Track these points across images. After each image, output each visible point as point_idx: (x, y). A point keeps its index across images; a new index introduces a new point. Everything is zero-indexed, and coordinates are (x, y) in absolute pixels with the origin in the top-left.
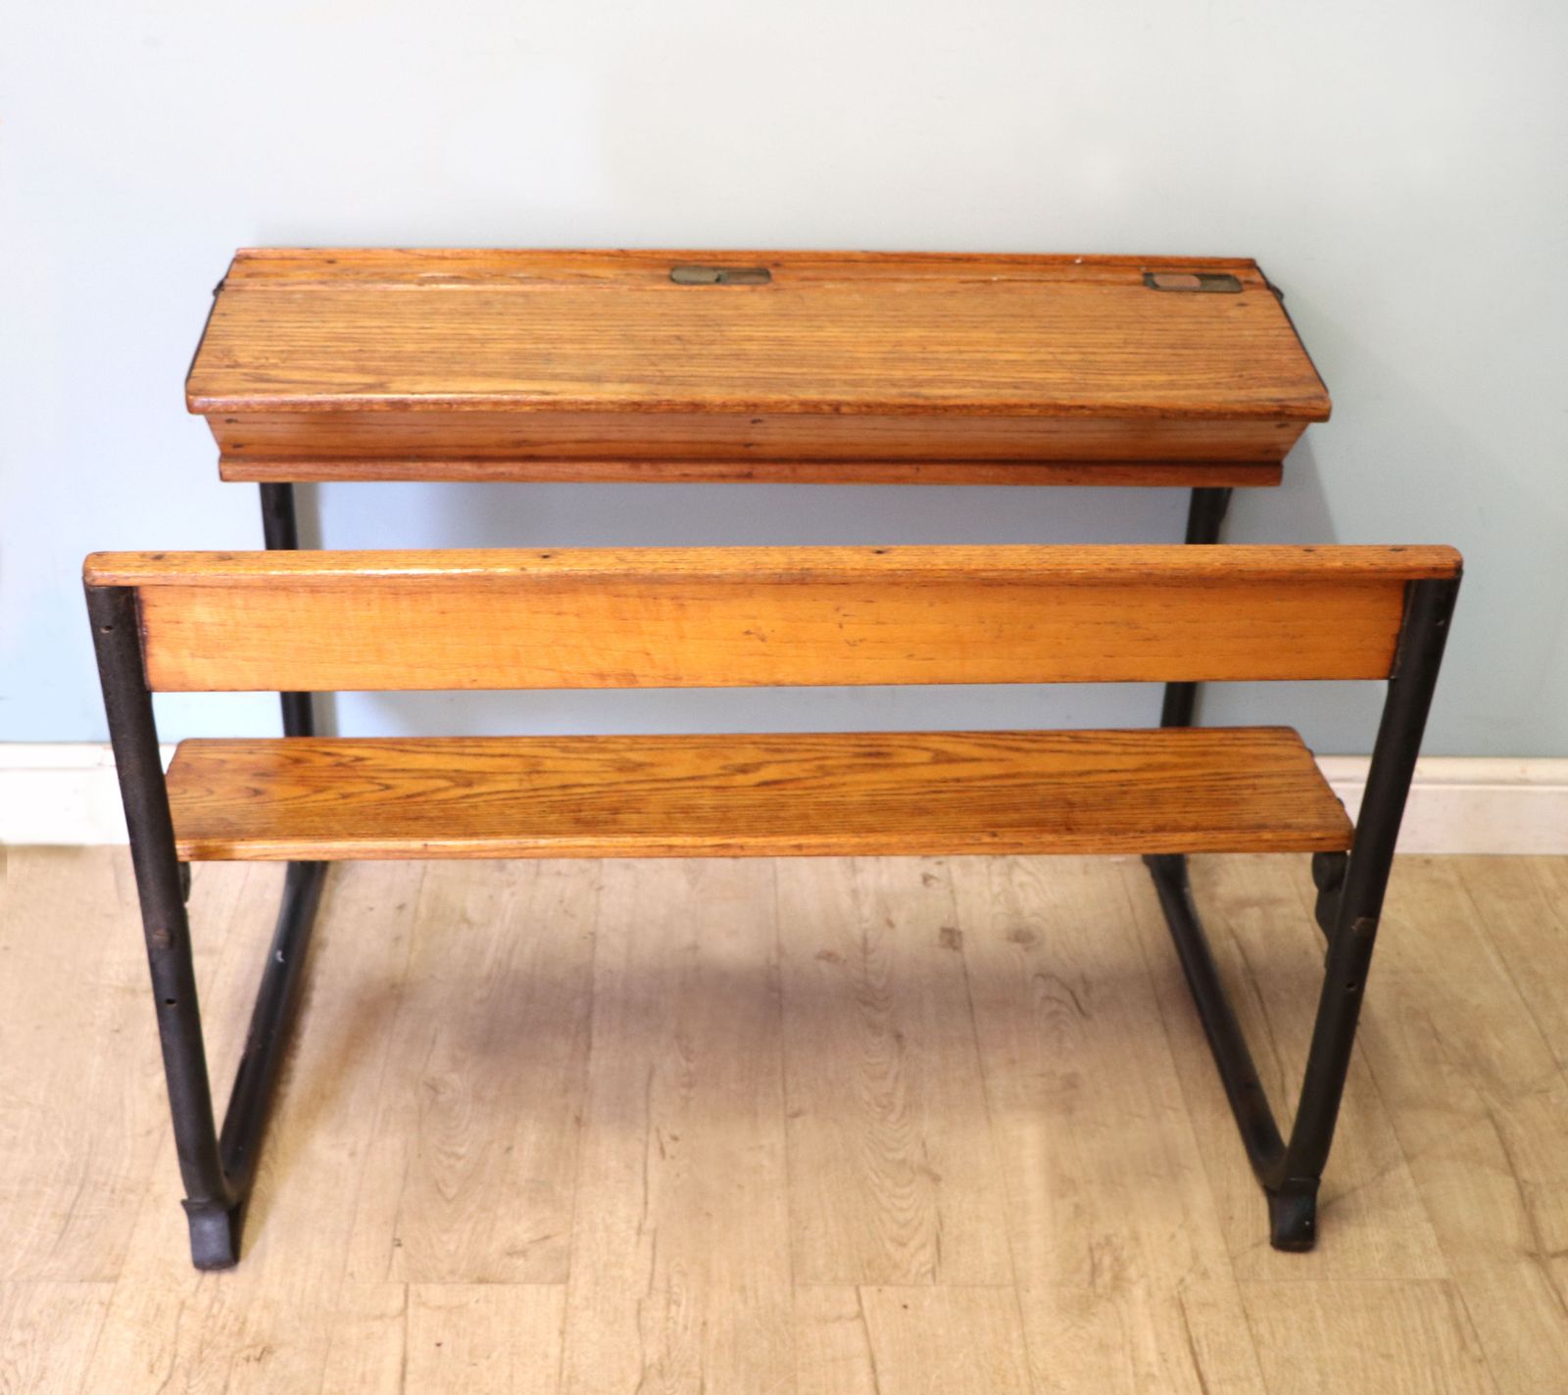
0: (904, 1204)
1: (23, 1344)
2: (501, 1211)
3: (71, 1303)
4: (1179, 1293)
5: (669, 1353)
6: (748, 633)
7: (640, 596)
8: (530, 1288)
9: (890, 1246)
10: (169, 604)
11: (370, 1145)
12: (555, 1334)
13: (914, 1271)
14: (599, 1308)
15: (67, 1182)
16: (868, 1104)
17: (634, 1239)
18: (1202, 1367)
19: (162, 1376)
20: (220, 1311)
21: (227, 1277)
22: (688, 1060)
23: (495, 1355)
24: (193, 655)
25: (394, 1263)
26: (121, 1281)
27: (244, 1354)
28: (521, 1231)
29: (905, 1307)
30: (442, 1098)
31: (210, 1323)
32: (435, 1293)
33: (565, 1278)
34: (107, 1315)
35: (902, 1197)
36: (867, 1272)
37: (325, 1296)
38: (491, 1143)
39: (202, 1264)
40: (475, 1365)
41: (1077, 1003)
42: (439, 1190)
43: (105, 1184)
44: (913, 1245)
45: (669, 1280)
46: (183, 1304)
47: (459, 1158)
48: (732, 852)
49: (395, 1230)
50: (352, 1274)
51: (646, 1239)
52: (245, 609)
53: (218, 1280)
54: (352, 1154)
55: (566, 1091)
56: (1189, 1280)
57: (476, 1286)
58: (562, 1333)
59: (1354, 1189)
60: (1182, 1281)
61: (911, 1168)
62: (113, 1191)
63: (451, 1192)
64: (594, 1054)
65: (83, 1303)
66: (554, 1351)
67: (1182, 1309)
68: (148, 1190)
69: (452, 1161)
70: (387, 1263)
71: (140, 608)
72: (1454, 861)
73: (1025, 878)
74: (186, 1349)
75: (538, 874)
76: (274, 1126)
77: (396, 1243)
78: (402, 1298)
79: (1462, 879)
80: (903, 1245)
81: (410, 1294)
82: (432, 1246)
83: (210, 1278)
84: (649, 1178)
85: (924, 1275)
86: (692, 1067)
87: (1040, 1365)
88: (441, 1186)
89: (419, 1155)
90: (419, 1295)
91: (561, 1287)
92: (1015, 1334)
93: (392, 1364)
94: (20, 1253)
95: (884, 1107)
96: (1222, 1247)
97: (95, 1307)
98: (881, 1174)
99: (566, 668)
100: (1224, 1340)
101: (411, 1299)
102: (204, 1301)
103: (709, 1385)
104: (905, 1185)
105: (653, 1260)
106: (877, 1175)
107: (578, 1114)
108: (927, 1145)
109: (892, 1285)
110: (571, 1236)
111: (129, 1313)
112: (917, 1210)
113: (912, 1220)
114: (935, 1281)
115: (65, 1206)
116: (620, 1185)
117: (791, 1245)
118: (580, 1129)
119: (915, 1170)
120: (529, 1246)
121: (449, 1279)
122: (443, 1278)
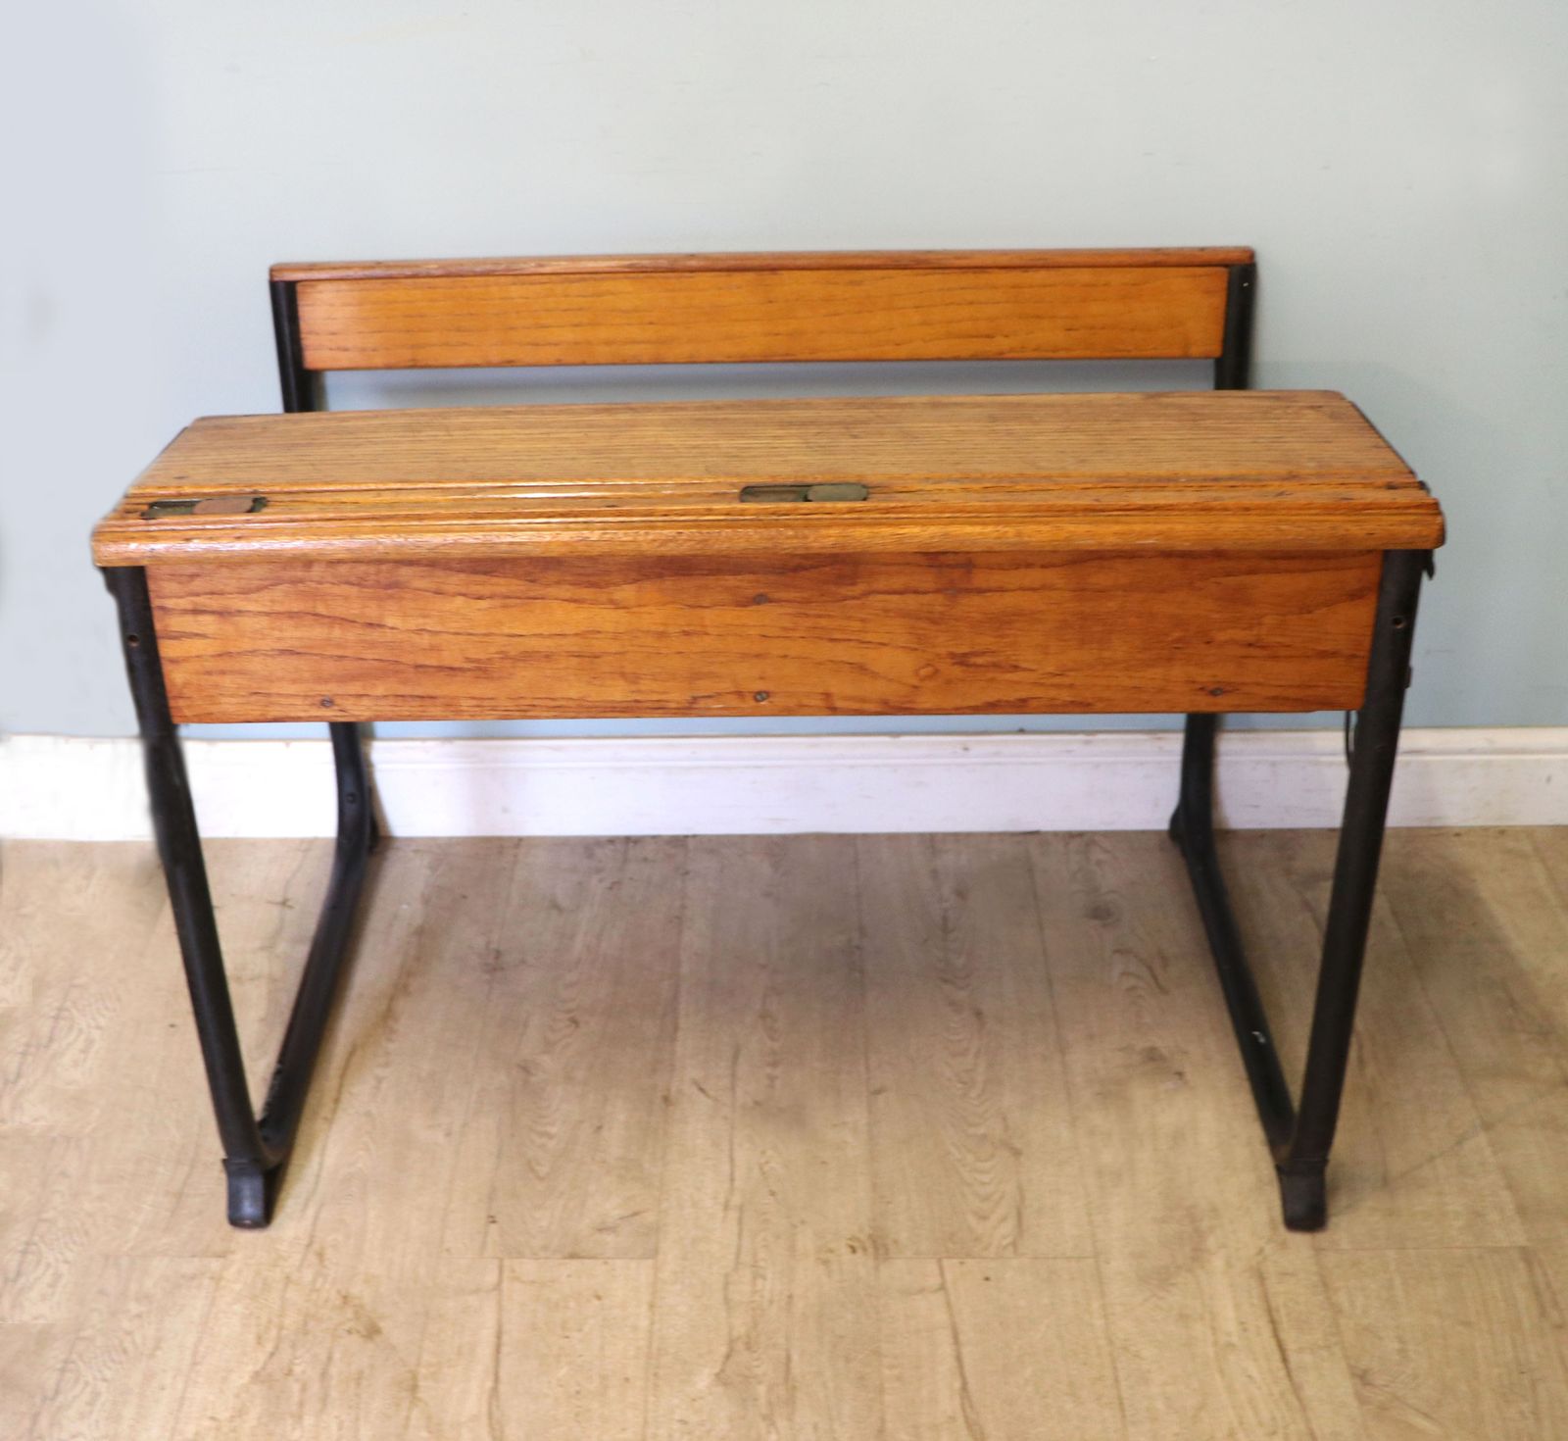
0: (986, 1178)
1: (139, 1316)
2: (592, 1189)
3: (183, 1278)
4: (1258, 1264)
5: (755, 1327)
8: (619, 1262)
9: (972, 1220)
11: (465, 1125)
12: (644, 1308)
13: (995, 1245)
14: (687, 1283)
15: (179, 1163)
16: (949, 1080)
17: (721, 1216)
18: (1283, 1336)
19: (269, 1347)
20: (323, 1287)
22: (772, 1039)
23: (586, 1329)
25: (489, 1240)
27: (347, 1326)
28: (612, 1208)
29: (987, 1279)
30: (533, 1079)
31: (314, 1297)
32: (528, 1268)
33: (653, 1253)
34: (217, 1290)
35: (982, 1172)
36: (951, 1246)
37: (423, 1271)
38: (582, 1122)
40: (567, 1337)
41: (1155, 979)
42: (532, 1170)
43: (214, 1163)
44: (994, 1219)
45: (755, 1256)
46: (288, 1279)
47: (550, 1136)
49: (490, 1208)
50: (448, 1251)
51: (733, 1215)
54: (448, 1134)
55: (653, 1072)
56: (1268, 1249)
57: (567, 1261)
58: (652, 1306)
60: (1261, 1251)
61: (993, 1143)
63: (543, 1170)
64: (680, 1034)
65: (195, 1278)
66: (644, 1323)
67: (1261, 1278)
69: (544, 1140)
70: (482, 1239)
72: (1529, 832)
73: (1102, 856)
74: (291, 1320)
75: (625, 861)
77: (491, 1219)
78: (496, 1273)
79: (1536, 849)
80: (984, 1218)
81: (504, 1269)
82: (524, 1223)
84: (735, 1156)
85: (1005, 1247)
86: (776, 1046)
87: (1122, 1337)
88: (533, 1163)
89: (512, 1136)
90: (513, 1271)
91: (650, 1262)
92: (1095, 1305)
93: (487, 1335)
94: (135, 1230)
95: (964, 1083)
97: (206, 1282)
98: (963, 1150)
100: (1303, 1309)
101: (506, 1274)
102: (308, 1275)
103: (795, 1357)
104: (986, 1161)
105: (740, 1235)
106: (958, 1150)
107: (666, 1094)
108: (1008, 1121)
109: (973, 1258)
110: (659, 1213)
111: (237, 1288)
112: (999, 1184)
113: (993, 1194)
114: (1016, 1254)
115: (177, 1186)
116: (707, 1163)
117: (874, 1219)
118: (667, 1109)
119: (997, 1145)
120: (619, 1223)
121: (541, 1255)
122: (536, 1255)
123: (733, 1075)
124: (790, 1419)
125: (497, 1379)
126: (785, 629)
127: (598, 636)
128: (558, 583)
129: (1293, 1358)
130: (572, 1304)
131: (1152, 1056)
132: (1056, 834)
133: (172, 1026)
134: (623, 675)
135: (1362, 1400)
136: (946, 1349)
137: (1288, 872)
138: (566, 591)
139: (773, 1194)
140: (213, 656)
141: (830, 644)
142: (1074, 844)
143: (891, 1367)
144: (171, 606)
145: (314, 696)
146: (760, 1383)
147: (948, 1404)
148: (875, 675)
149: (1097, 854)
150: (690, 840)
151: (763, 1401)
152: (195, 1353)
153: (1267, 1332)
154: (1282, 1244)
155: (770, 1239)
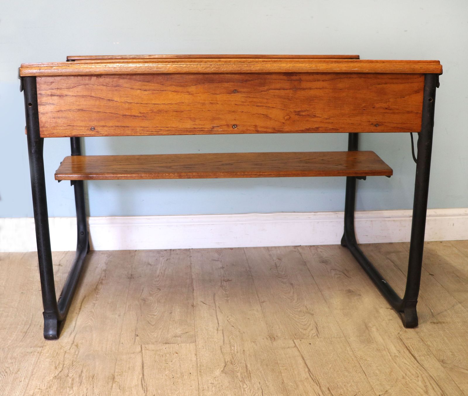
0: (303, 321)
1: (12, 363)
2: (171, 327)
3: (27, 353)
4: (399, 336)
5: (233, 358)
8: (183, 345)
9: (300, 330)
11: (125, 313)
12: (194, 355)
13: (311, 335)
14: (207, 348)
15: (25, 325)
17: (216, 332)
18: (412, 353)
19: (60, 370)
20: (78, 354)
22: (225, 291)
23: (174, 361)
25: (136, 340)
26: (44, 348)
28: (179, 331)
29: (310, 344)
30: (146, 302)
31: (75, 356)
32: (151, 347)
33: (195, 342)
34: (40, 355)
35: (302, 319)
36: (295, 336)
37: (114, 349)
38: (165, 312)
40: (167, 363)
41: (346, 275)
43: (38, 324)
44: (309, 330)
45: (230, 341)
46: (66, 352)
47: (155, 315)
49: (136, 333)
50: (122, 343)
51: (220, 332)
54: (119, 316)
55: (187, 300)
56: (401, 333)
57: (165, 344)
58: (196, 355)
60: (399, 333)
61: (304, 312)
62: (40, 326)
63: (153, 323)
64: (194, 291)
65: (32, 353)
66: (194, 359)
67: (401, 340)
69: (152, 316)
70: (134, 340)
73: (322, 250)
74: (67, 362)
75: (171, 254)
77: (136, 335)
78: (140, 348)
79: (452, 245)
80: (305, 330)
81: (142, 347)
82: (148, 336)
84: (218, 318)
85: (314, 336)
86: (227, 293)
87: (359, 356)
88: (149, 322)
89: (141, 315)
90: (146, 348)
91: (194, 344)
92: (348, 349)
93: (139, 364)
94: (10, 341)
95: (291, 299)
97: (36, 354)
98: (294, 314)
100: (417, 346)
101: (143, 349)
102: (73, 351)
103: (249, 366)
104: (302, 317)
105: (224, 337)
106: (293, 314)
107: (192, 304)
108: (307, 307)
109: (304, 339)
110: (195, 332)
111: (47, 355)
112: (308, 321)
113: (307, 324)
114: (318, 338)
115: (25, 330)
116: (209, 320)
117: (269, 331)
118: (193, 308)
119: (305, 313)
120: (181, 335)
121: (155, 343)
122: (153, 343)
123: (214, 300)
124: (250, 381)
125: (143, 375)
126: (242, 102)
127: (183, 104)
128: (171, 85)
129: (418, 358)
130: (168, 355)
131: (349, 291)
132: (306, 246)
133: (22, 293)
134: (190, 118)
135: (445, 367)
136: (300, 361)
137: (380, 252)
138: (173, 88)
139: (233, 326)
140: (56, 112)
141: (257, 108)
142: (312, 248)
143: (283, 366)
144: (44, 93)
145: (88, 127)
146: (238, 372)
147: (304, 375)
148: (271, 119)
151: (239, 376)
152: (32, 372)
153: (407, 352)
154: (405, 331)
155: (234, 337)
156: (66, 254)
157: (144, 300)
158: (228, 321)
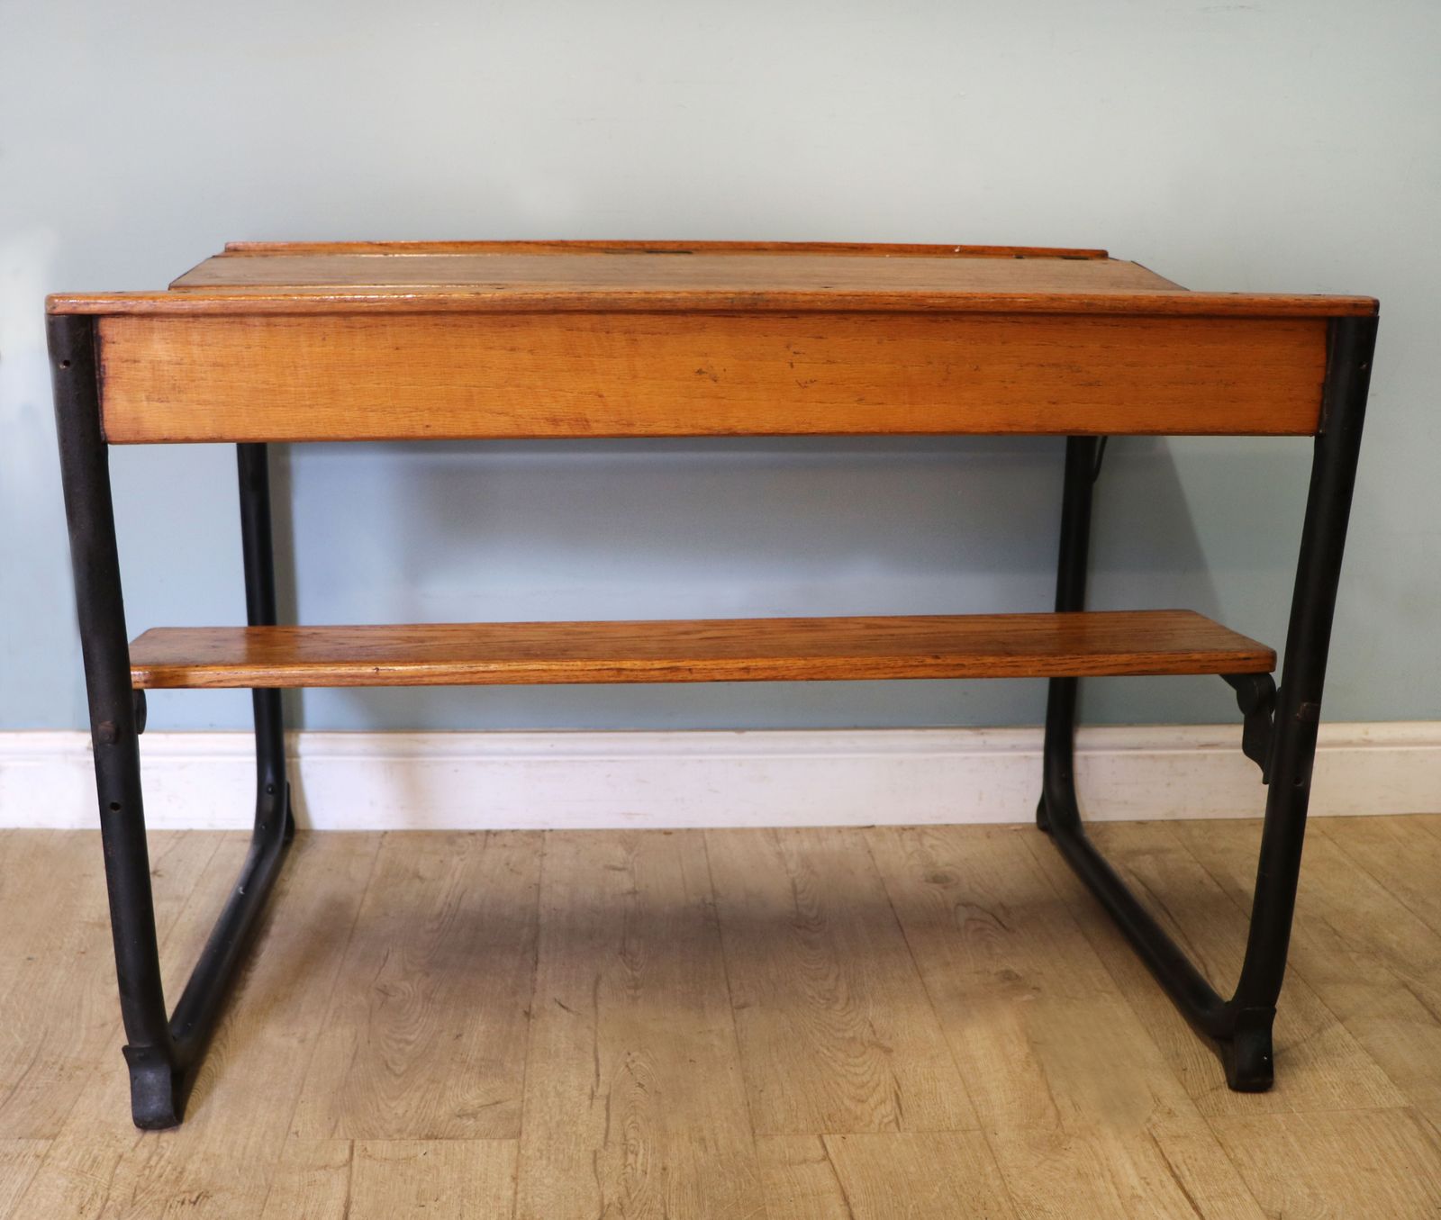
0: (859, 1071)
2: (451, 1082)
3: (6, 1155)
4: (1148, 1129)
5: (629, 1195)
6: (700, 372)
7: (593, 330)
8: (480, 1145)
9: (847, 1102)
10: (127, 341)
11: (320, 1034)
12: (507, 1180)
13: (877, 1121)
14: (553, 1158)
15: (18, 1062)
16: (813, 998)
17: (588, 1103)
18: (1187, 1187)
19: (92, 1216)
20: (157, 1163)
21: (167, 1137)
22: (632, 969)
23: (444, 1198)
24: (148, 399)
25: (340, 1125)
26: (59, 1139)
27: (180, 1198)
28: (473, 1098)
29: (872, 1150)
30: (391, 999)
31: (147, 1172)
32: (382, 1147)
33: (517, 1134)
34: (41, 1167)
35: (855, 1066)
36: (829, 1123)
37: (267, 1150)
38: (441, 1031)
39: (145, 1123)
40: (422, 1207)
41: (1000, 922)
42: (388, 1068)
43: (55, 1063)
44: (872, 1101)
45: (625, 1136)
46: (121, 1157)
47: (408, 1043)
48: (680, 676)
49: (342, 1099)
50: (297, 1133)
51: (600, 1104)
52: (202, 345)
53: (159, 1138)
54: (302, 1041)
55: (514, 993)
56: (1155, 1118)
57: (424, 1141)
58: (514, 1179)
59: (1296, 1044)
60: (1149, 1119)
61: (862, 1044)
62: (62, 1069)
63: (400, 1069)
64: (540, 966)
65: (19, 1156)
66: (507, 1193)
67: (1156, 1143)
68: (96, 1068)
69: (402, 1046)
70: (333, 1124)
71: (99, 345)
73: (935, 842)
74: (118, 1193)
75: (486, 847)
76: (227, 1021)
77: (343, 1108)
78: (347, 1152)
80: (862, 1101)
81: (355, 1149)
82: (379, 1110)
83: (151, 1137)
84: (600, 1056)
85: (887, 1124)
86: (637, 974)
87: (1021, 1194)
88: (390, 1063)
89: (369, 1042)
90: (365, 1150)
91: (513, 1141)
92: (989, 1169)
93: (334, 1206)
95: (828, 1000)
96: (1182, 1092)
97: (30, 1159)
98: (832, 1049)
99: (520, 411)
100: (1203, 1163)
101: (357, 1153)
102: (142, 1154)
104: (857, 1057)
105: (608, 1119)
106: (828, 1049)
107: (527, 1010)
108: (875, 1026)
109: (855, 1133)
110: (523, 1101)
111: (64, 1164)
112: (873, 1074)
113: (868, 1082)
114: (899, 1130)
115: (13, 1080)
116: (570, 1062)
117: (748, 1104)
118: (529, 1020)
119: (866, 1044)
120: (480, 1109)
121: (396, 1136)
122: (390, 1136)
123: (595, 996)
129: (1203, 1205)
130: (429, 1178)
131: (1007, 976)
132: (889, 828)
133: (29, 959)
136: (836, 1208)
139: (641, 1085)
142: (907, 835)
149: (928, 841)
150: (546, 833)
153: (1171, 1186)
154: (1169, 1113)
155: (639, 1121)
156: (180, 838)
157: (384, 992)
158: (627, 1066)
